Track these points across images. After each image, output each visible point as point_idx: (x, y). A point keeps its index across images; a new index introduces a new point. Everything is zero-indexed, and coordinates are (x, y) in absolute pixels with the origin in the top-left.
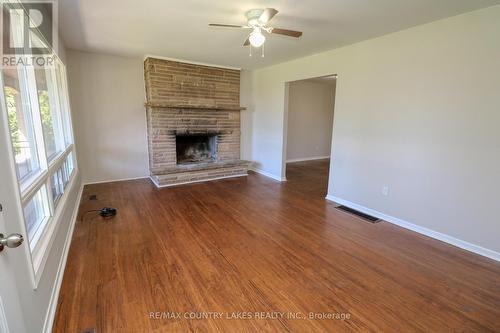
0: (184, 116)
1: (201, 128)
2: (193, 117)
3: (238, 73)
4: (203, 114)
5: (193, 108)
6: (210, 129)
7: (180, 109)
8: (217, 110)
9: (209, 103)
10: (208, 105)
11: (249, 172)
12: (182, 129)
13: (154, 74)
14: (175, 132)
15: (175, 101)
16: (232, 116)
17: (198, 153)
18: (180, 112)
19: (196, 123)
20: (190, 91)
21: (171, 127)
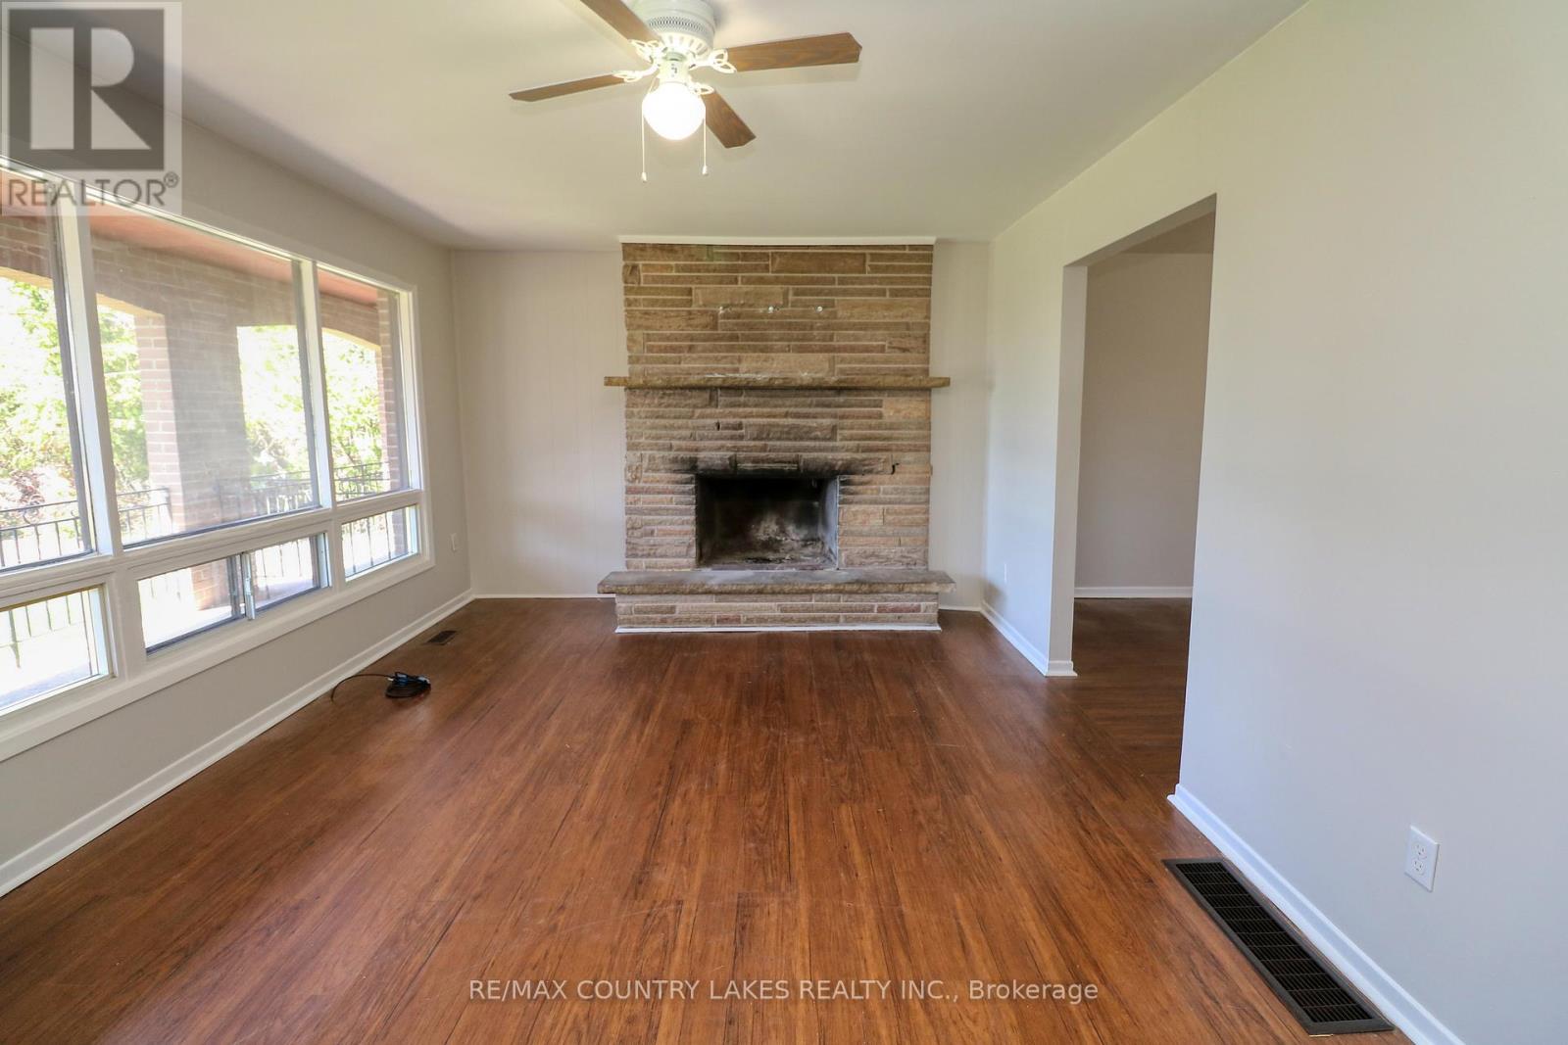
0: (724, 412)
1: (780, 453)
2: (754, 415)
3: (923, 256)
4: (790, 405)
5: (751, 388)
6: (815, 454)
7: (710, 391)
8: (839, 390)
9: (808, 368)
10: (805, 376)
11: (944, 617)
12: (714, 455)
13: (640, 291)
14: (692, 465)
15: (696, 367)
16: (894, 409)
17: (794, 534)
18: (712, 402)
19: (762, 434)
20: (746, 333)
21: (682, 447)
